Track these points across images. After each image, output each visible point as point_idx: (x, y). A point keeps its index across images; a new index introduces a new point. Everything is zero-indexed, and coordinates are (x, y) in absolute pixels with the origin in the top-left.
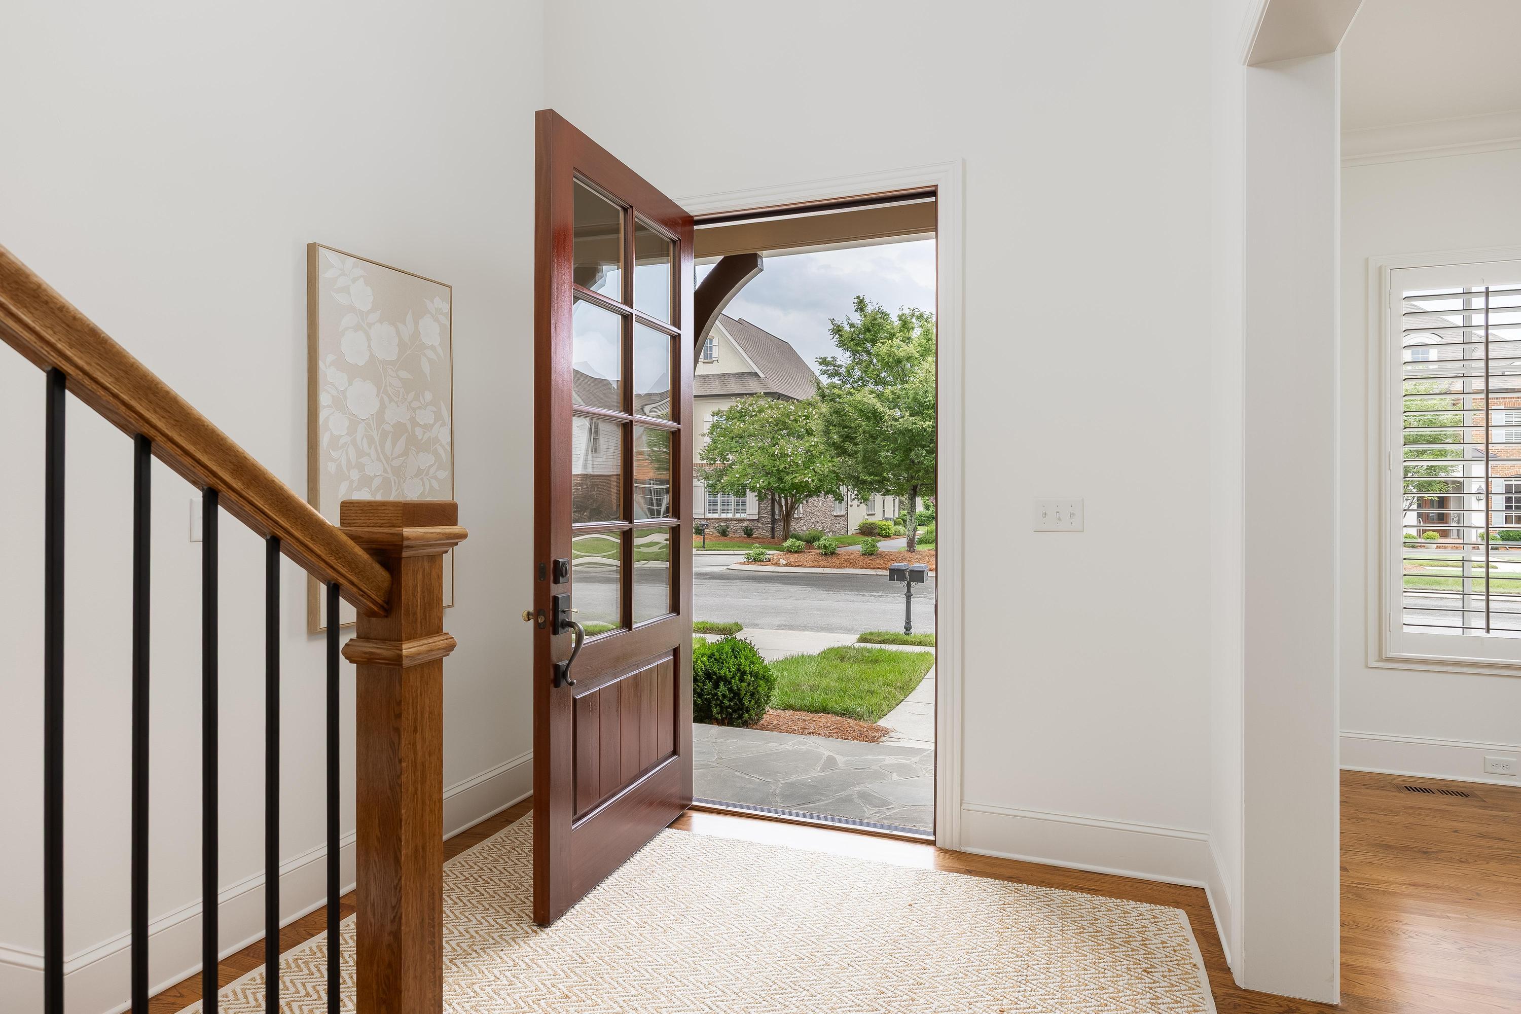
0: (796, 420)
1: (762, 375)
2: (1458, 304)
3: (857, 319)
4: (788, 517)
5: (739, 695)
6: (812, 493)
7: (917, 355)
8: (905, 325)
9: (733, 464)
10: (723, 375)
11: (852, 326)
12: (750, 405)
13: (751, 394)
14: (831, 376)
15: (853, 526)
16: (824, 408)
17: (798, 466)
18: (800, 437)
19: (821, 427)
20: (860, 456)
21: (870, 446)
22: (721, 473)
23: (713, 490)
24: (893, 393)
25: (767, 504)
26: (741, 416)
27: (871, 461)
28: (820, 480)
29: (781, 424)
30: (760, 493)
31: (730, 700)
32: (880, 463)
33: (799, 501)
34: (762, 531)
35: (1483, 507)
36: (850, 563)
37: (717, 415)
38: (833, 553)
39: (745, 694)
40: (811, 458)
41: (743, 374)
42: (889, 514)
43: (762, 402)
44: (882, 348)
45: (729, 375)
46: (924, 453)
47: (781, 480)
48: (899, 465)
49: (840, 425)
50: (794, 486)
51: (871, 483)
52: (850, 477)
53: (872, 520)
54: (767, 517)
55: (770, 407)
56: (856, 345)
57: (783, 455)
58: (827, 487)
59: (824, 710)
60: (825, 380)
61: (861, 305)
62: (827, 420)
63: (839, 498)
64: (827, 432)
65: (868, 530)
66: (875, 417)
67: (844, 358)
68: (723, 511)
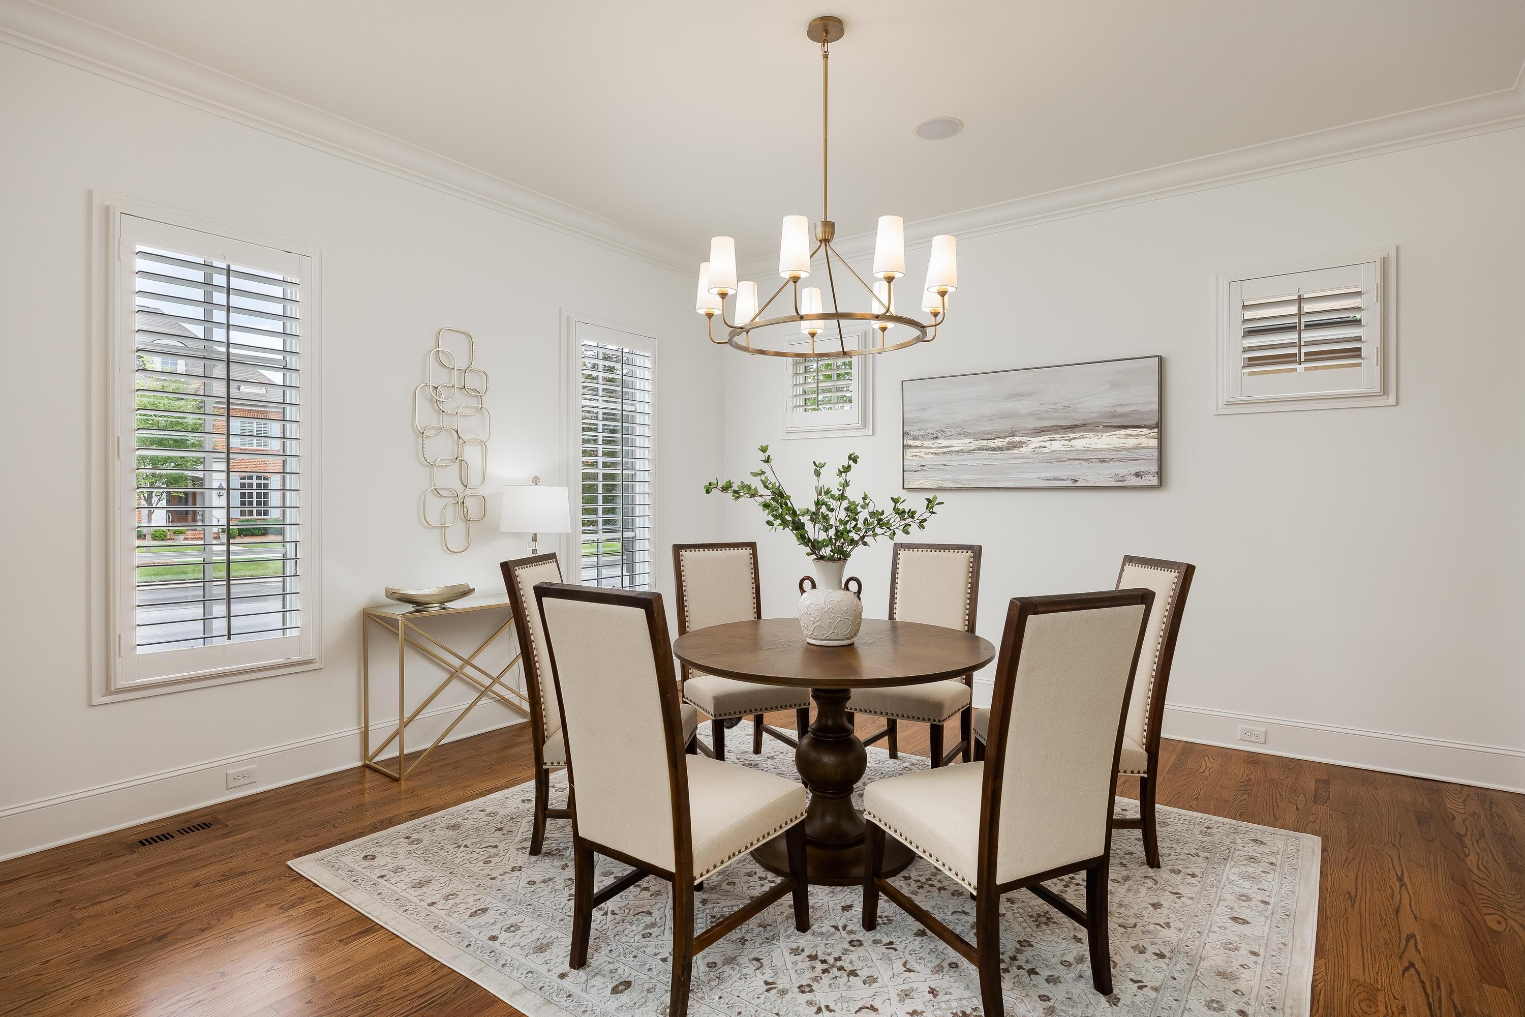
2: (198, 275)
35: (224, 504)
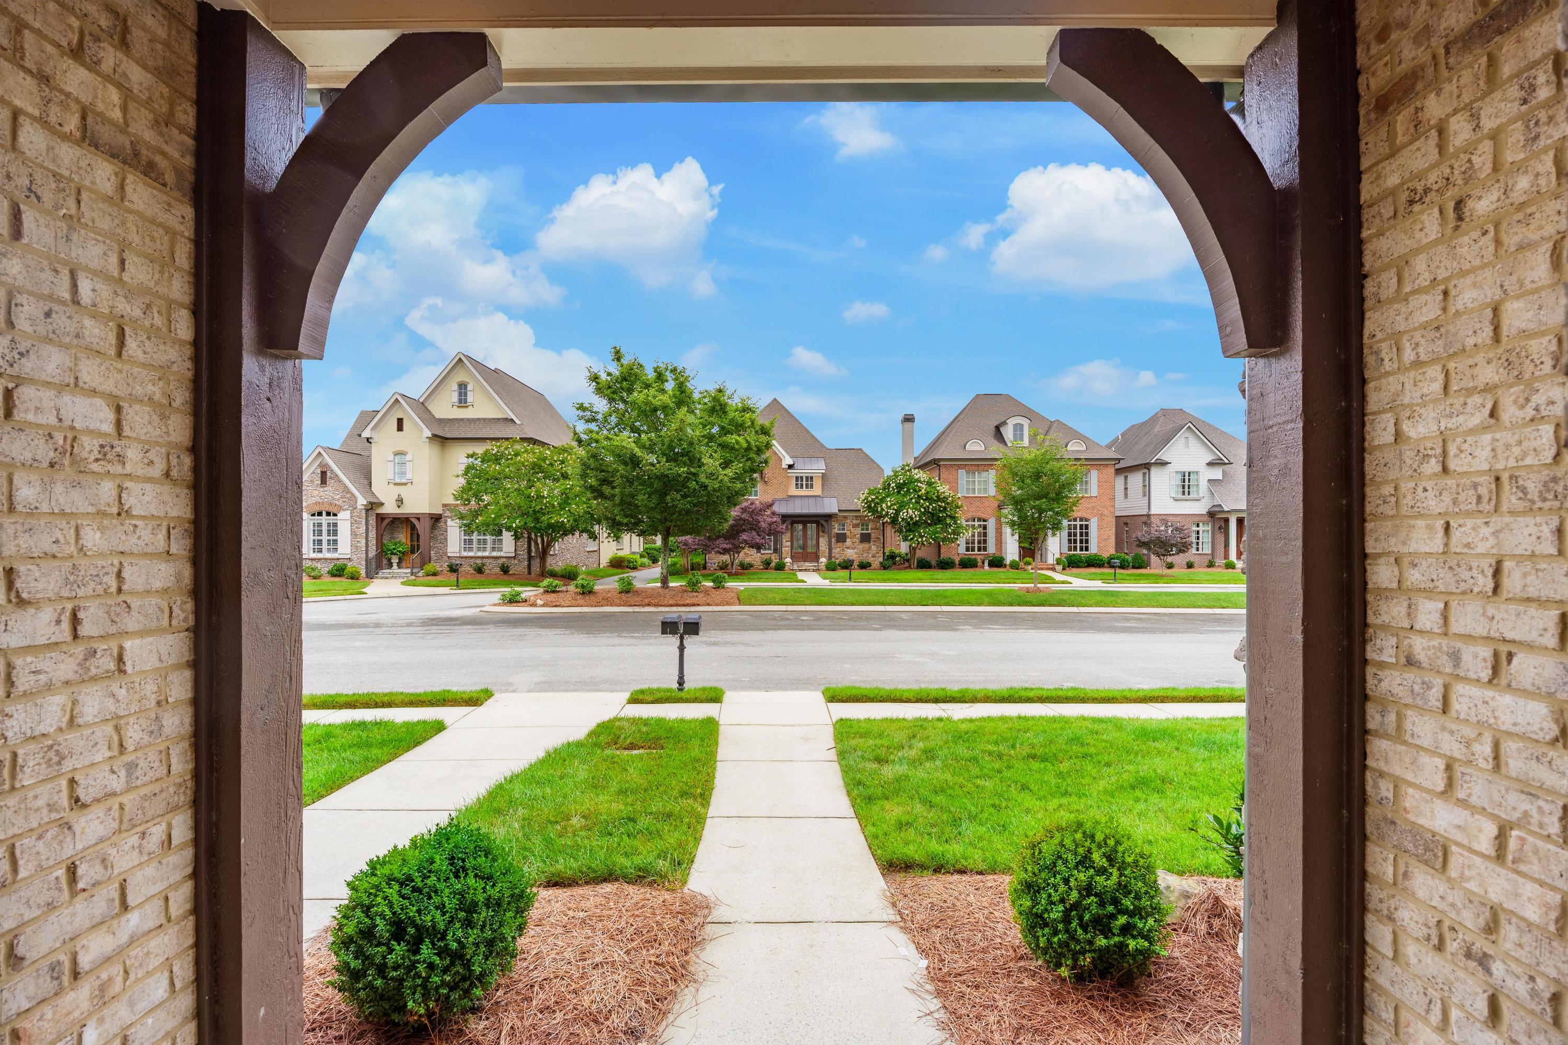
0: (551, 465)
1: (518, 422)
3: (615, 369)
4: (544, 554)
5: (461, 957)
6: (566, 531)
7: (672, 405)
8: (660, 377)
9: (488, 504)
10: (478, 419)
11: (609, 374)
12: (506, 449)
13: (507, 439)
14: (588, 421)
15: (605, 560)
16: (582, 452)
17: (553, 506)
18: (556, 480)
19: (578, 471)
20: (617, 500)
21: (628, 490)
22: (476, 514)
23: (468, 529)
24: (650, 439)
25: (523, 543)
26: (497, 459)
27: (628, 505)
28: (575, 520)
29: (537, 468)
30: (516, 532)
31: (445, 970)
32: (637, 506)
33: (554, 540)
34: (519, 567)
36: (608, 602)
37: (472, 456)
38: (590, 592)
39: (474, 954)
40: (566, 500)
41: (499, 419)
42: (636, 549)
43: (518, 447)
44: (638, 396)
45: (484, 420)
46: (679, 497)
47: (537, 520)
48: (655, 508)
49: (596, 469)
50: (550, 526)
51: (627, 525)
52: (607, 519)
53: (621, 554)
54: (523, 554)
55: (526, 451)
56: (614, 393)
57: (540, 497)
58: (581, 527)
59: (609, 877)
60: (581, 427)
61: (618, 356)
62: (584, 464)
63: (593, 536)
64: (584, 476)
65: (618, 564)
66: (634, 461)
67: (601, 405)
68: (479, 549)
